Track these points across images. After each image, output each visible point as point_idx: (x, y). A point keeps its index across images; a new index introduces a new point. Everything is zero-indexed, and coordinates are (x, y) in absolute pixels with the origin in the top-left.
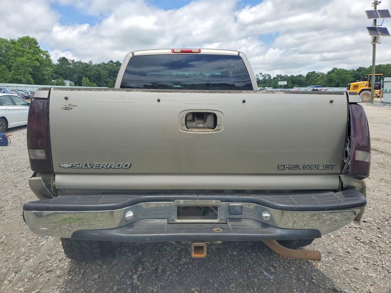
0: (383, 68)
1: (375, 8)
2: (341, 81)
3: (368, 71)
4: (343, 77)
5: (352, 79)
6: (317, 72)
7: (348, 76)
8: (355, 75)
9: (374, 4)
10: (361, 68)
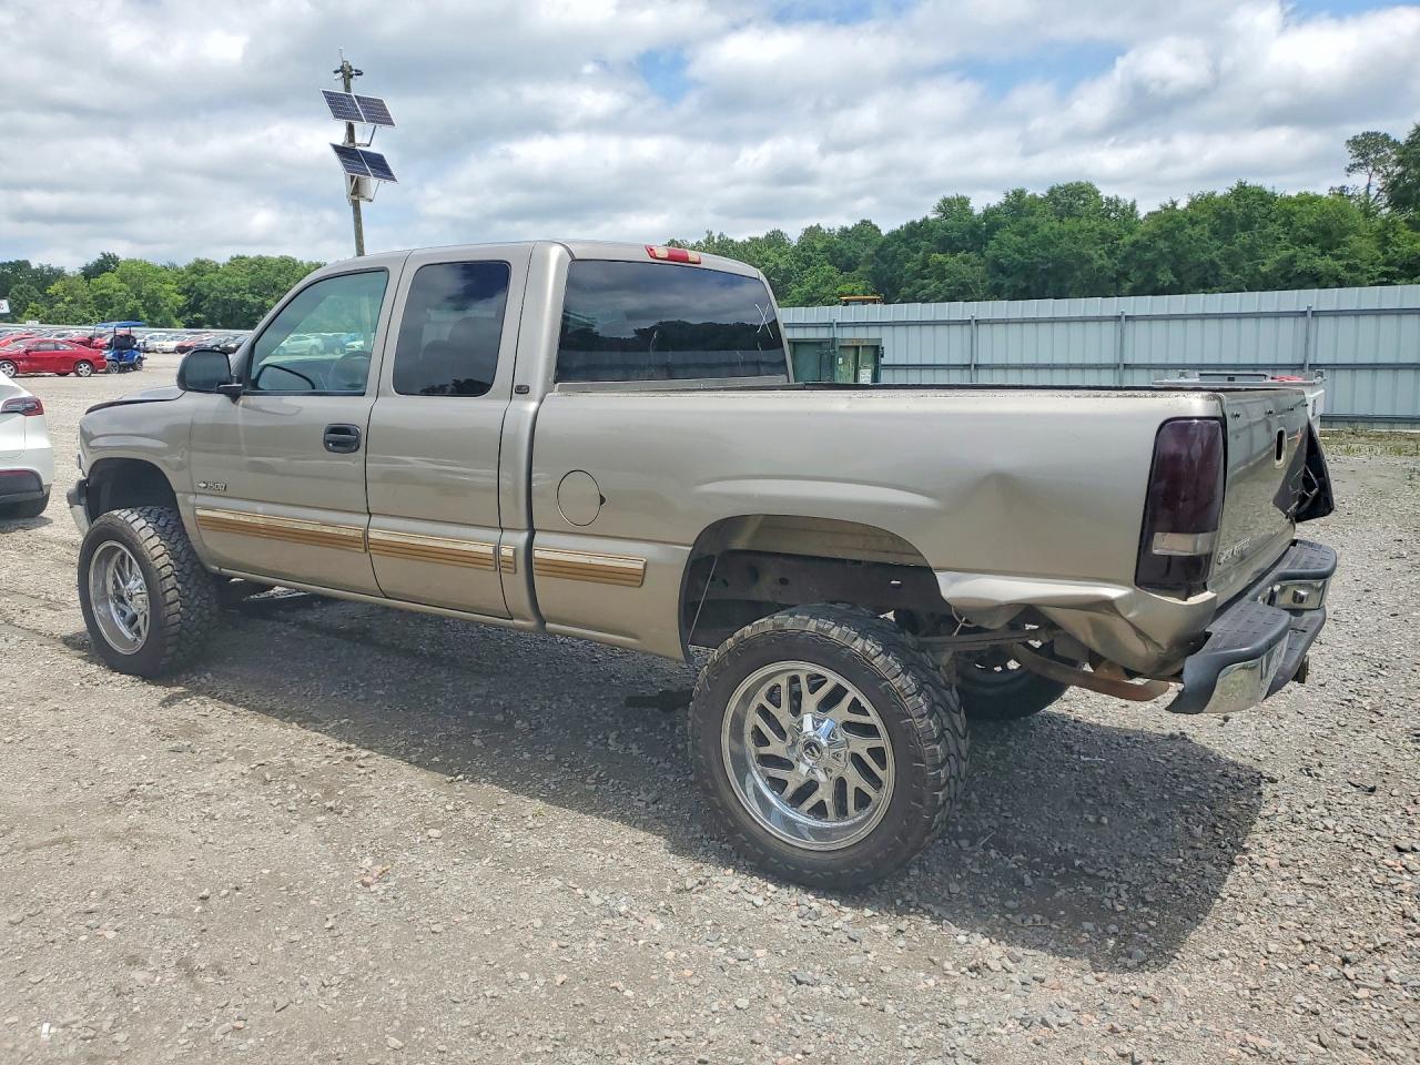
0: (270, 268)
1: (348, 88)
2: (144, 305)
3: (226, 274)
4: (147, 288)
5: (180, 298)
6: (34, 265)
7: (167, 287)
8: (186, 286)
9: (341, 74)
10: (203, 263)
